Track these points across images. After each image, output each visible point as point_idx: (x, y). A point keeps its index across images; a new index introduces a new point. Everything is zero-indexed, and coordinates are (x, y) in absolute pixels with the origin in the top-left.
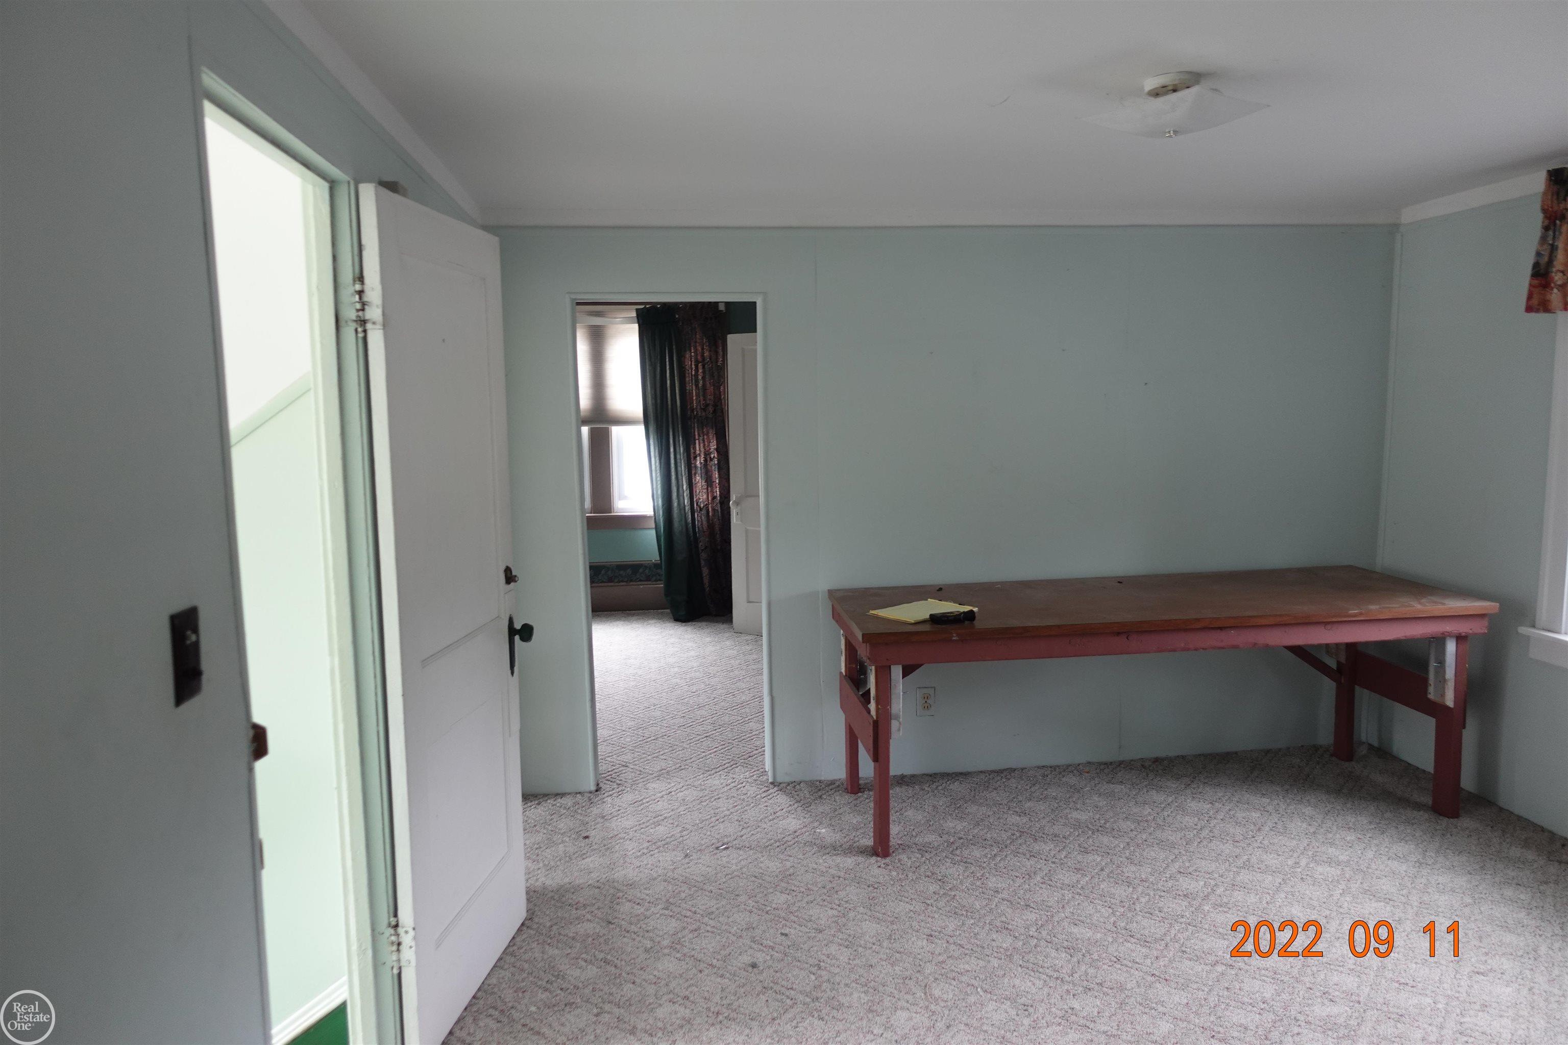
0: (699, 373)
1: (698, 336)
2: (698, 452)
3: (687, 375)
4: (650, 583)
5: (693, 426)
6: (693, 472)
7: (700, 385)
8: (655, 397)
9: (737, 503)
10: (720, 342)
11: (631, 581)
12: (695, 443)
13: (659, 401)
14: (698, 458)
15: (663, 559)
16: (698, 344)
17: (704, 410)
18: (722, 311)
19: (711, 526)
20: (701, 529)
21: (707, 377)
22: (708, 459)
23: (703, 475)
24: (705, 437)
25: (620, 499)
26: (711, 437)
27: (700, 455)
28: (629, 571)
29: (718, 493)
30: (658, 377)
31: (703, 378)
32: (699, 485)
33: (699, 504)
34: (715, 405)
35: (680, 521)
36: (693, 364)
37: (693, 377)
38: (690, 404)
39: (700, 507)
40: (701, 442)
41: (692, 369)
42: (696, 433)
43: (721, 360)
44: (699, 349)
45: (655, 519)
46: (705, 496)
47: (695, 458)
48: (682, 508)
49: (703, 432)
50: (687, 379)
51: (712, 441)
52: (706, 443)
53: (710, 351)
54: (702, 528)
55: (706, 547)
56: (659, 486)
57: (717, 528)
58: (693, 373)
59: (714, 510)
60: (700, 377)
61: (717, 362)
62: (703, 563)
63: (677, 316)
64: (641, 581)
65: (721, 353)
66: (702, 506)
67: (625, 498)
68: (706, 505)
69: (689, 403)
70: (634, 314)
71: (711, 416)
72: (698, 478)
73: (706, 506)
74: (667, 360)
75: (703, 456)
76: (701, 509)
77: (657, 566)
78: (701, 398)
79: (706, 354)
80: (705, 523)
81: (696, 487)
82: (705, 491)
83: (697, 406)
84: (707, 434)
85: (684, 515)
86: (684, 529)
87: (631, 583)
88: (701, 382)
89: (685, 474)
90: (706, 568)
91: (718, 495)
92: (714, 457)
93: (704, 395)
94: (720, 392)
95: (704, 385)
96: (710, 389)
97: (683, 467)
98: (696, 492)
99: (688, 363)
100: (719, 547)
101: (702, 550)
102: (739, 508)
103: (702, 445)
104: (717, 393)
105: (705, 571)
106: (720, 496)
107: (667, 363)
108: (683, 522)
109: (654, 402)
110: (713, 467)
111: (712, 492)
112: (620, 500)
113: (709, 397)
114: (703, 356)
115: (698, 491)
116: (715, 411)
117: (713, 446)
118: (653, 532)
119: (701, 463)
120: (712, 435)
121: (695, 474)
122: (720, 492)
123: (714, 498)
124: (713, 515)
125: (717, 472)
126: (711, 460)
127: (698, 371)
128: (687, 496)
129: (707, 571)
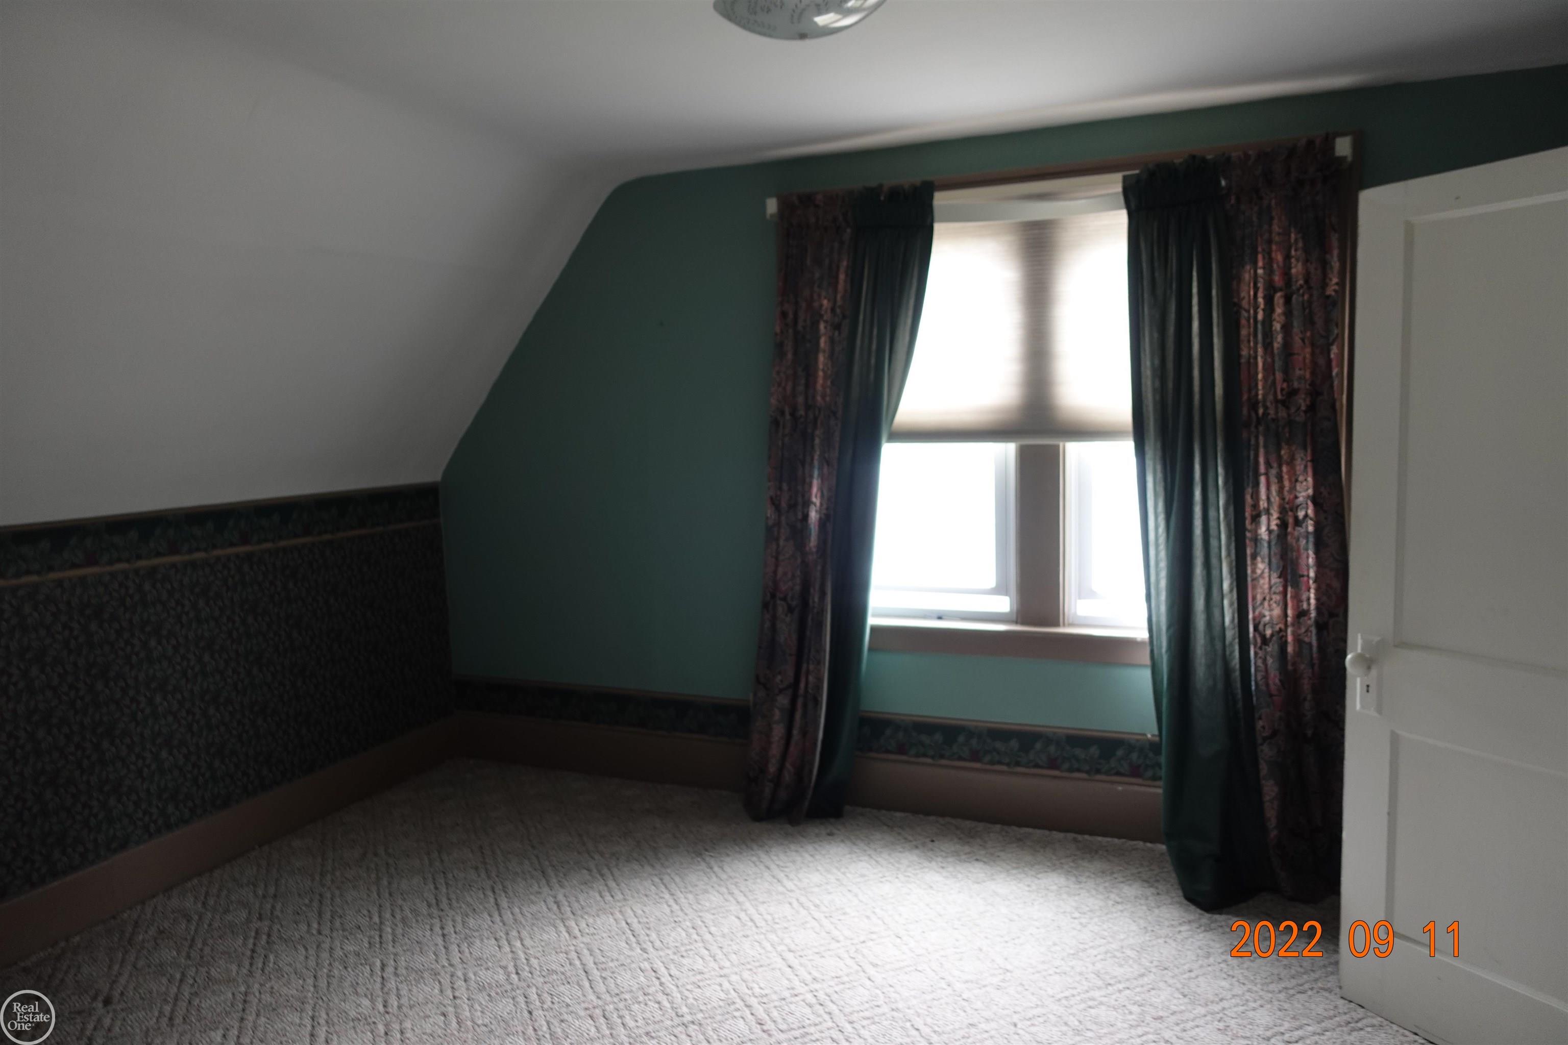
0: (1275, 316)
1: (1276, 228)
2: (1263, 504)
3: (1243, 322)
4: (1140, 781)
5: (1253, 442)
6: (1249, 551)
7: (1276, 345)
8: (1161, 373)
9: (1367, 662)
10: (1334, 239)
11: (1098, 771)
12: (1257, 484)
13: (1170, 385)
14: (1264, 519)
15: (1164, 733)
16: (1274, 247)
17: (1285, 403)
18: (1343, 158)
19: (1290, 678)
20: (1264, 688)
21: (1295, 324)
22: (1291, 521)
23: (1274, 560)
24: (1285, 469)
25: (1080, 596)
26: (1299, 467)
27: (1268, 512)
28: (1094, 751)
29: (1313, 601)
30: (1171, 330)
31: (1287, 328)
32: (1264, 583)
33: (1261, 627)
34: (1315, 393)
35: (1210, 666)
36: (1260, 294)
37: (1260, 326)
38: (1250, 391)
39: (1263, 637)
40: (1273, 480)
41: (1256, 308)
42: (1262, 460)
43: (1335, 280)
44: (1279, 257)
45: (1152, 651)
46: (1277, 611)
47: (1256, 518)
48: (1215, 632)
49: (1279, 457)
50: (1244, 332)
51: (1301, 478)
52: (1287, 483)
53: (1307, 261)
54: (1267, 685)
55: (1274, 733)
56: (1163, 574)
57: (1306, 686)
58: (1260, 316)
59: (1298, 641)
60: (1277, 326)
61: (1324, 285)
62: (1264, 769)
63: (1223, 183)
64: (1118, 774)
65: (1336, 264)
66: (1268, 632)
67: (1092, 594)
68: (1280, 630)
69: (1245, 389)
70: (1119, 188)
71: (1301, 418)
72: (1261, 566)
73: (1281, 635)
74: (1195, 290)
75: (1275, 515)
76: (1265, 641)
77: (1155, 747)
78: (1279, 376)
79: (1297, 269)
80: (1274, 673)
81: (1254, 588)
82: (1277, 597)
83: (1264, 396)
84: (1291, 462)
85: (1220, 652)
86: (1220, 686)
87: (1098, 777)
88: (1279, 338)
89: (1229, 555)
90: (1271, 782)
91: (1313, 607)
92: (1306, 516)
93: (1286, 371)
94: (1329, 361)
95: (1287, 344)
96: (1303, 353)
97: (1223, 537)
98: (1254, 598)
99: (1246, 292)
100: (1309, 733)
101: (1265, 739)
102: (1374, 672)
103: (1274, 489)
104: (1321, 361)
105: (1270, 790)
106: (1318, 608)
107: (1195, 301)
108: (1219, 670)
109: (1157, 384)
110: (1303, 542)
111: (1297, 598)
112: (1080, 598)
113: (1298, 372)
114: (1286, 274)
115: (1259, 597)
116: (1312, 408)
117: (1305, 489)
118: (1147, 674)
119: (1270, 531)
120: (1302, 462)
121: (1254, 557)
122: (1317, 599)
123: (1301, 614)
124: (1298, 653)
125: (1311, 553)
126: (1298, 523)
127: (1272, 310)
128: (1231, 604)
129: (1276, 789)
